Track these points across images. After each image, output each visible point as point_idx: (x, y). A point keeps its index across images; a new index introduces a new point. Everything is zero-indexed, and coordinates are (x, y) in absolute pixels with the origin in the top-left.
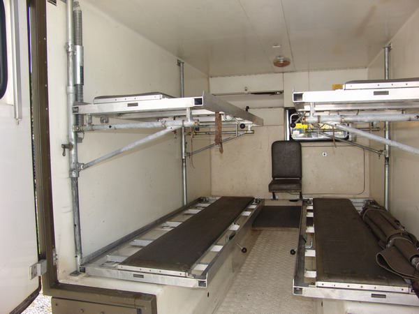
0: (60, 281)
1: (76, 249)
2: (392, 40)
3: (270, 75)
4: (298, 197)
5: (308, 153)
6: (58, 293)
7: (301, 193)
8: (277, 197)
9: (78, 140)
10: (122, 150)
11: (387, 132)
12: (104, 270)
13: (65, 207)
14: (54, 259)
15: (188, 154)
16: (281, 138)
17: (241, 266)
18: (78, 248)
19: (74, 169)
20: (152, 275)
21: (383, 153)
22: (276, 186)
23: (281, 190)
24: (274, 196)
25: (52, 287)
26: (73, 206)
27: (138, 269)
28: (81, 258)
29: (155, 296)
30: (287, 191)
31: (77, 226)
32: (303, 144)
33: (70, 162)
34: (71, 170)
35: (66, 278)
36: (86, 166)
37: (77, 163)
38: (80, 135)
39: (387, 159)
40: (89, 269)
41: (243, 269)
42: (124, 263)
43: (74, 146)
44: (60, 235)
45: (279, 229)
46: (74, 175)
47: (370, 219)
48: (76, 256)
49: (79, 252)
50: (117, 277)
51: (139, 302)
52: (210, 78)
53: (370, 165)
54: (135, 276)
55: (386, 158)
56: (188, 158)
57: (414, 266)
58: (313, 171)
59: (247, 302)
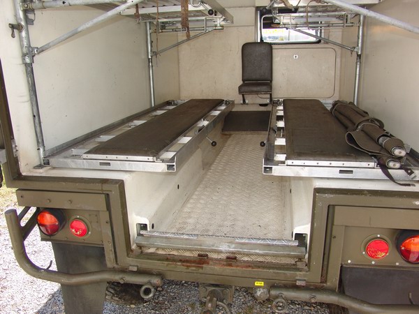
0: (23, 174)
1: (38, 142)
4: (268, 101)
5: (279, 57)
6: (23, 184)
7: (271, 95)
8: (247, 102)
9: (29, 22)
10: (79, 30)
11: (361, 27)
12: (69, 161)
13: (22, 96)
14: (14, 150)
15: (155, 54)
16: (251, 40)
17: (211, 164)
18: (40, 140)
19: (27, 54)
20: (119, 162)
21: (356, 50)
22: (246, 89)
23: (251, 92)
24: (244, 100)
25: (14, 179)
26: (30, 96)
27: (103, 157)
28: (44, 150)
29: (123, 181)
30: (257, 93)
31: (37, 117)
32: (274, 46)
33: (22, 46)
34: (24, 55)
35: (30, 172)
36: (41, 50)
37: (30, 46)
38: (31, 16)
39: (359, 56)
40: (53, 161)
41: (213, 167)
42: (89, 152)
43: (25, 27)
44: (18, 126)
45: (249, 132)
46: (28, 60)
47: (340, 113)
48: (39, 149)
49: (40, 145)
50: (83, 167)
51: (106, 187)
53: (341, 68)
54: (101, 164)
55: (358, 55)
56: (154, 57)
57: (381, 145)
58: (283, 74)
59: (217, 194)
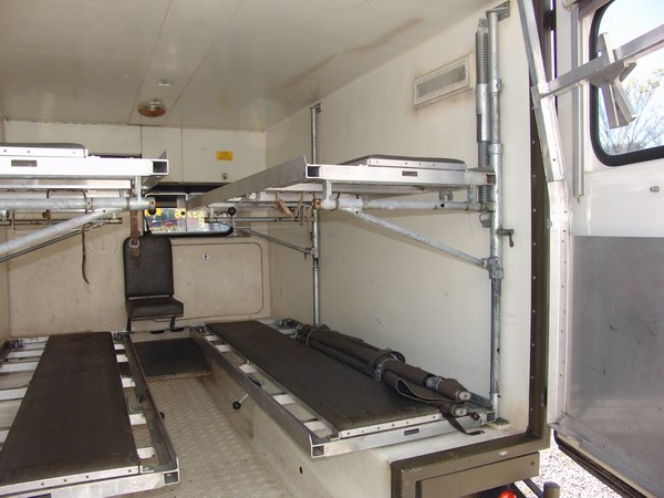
2: (322, 100)
3: (119, 127)
4: (167, 326)
5: (182, 256)
7: (174, 318)
8: (133, 329)
11: (315, 224)
21: (311, 252)
27: (35, 484)
32: (173, 241)
39: (316, 260)
52: (5, 121)
55: (314, 259)
57: (431, 389)
58: (189, 283)
